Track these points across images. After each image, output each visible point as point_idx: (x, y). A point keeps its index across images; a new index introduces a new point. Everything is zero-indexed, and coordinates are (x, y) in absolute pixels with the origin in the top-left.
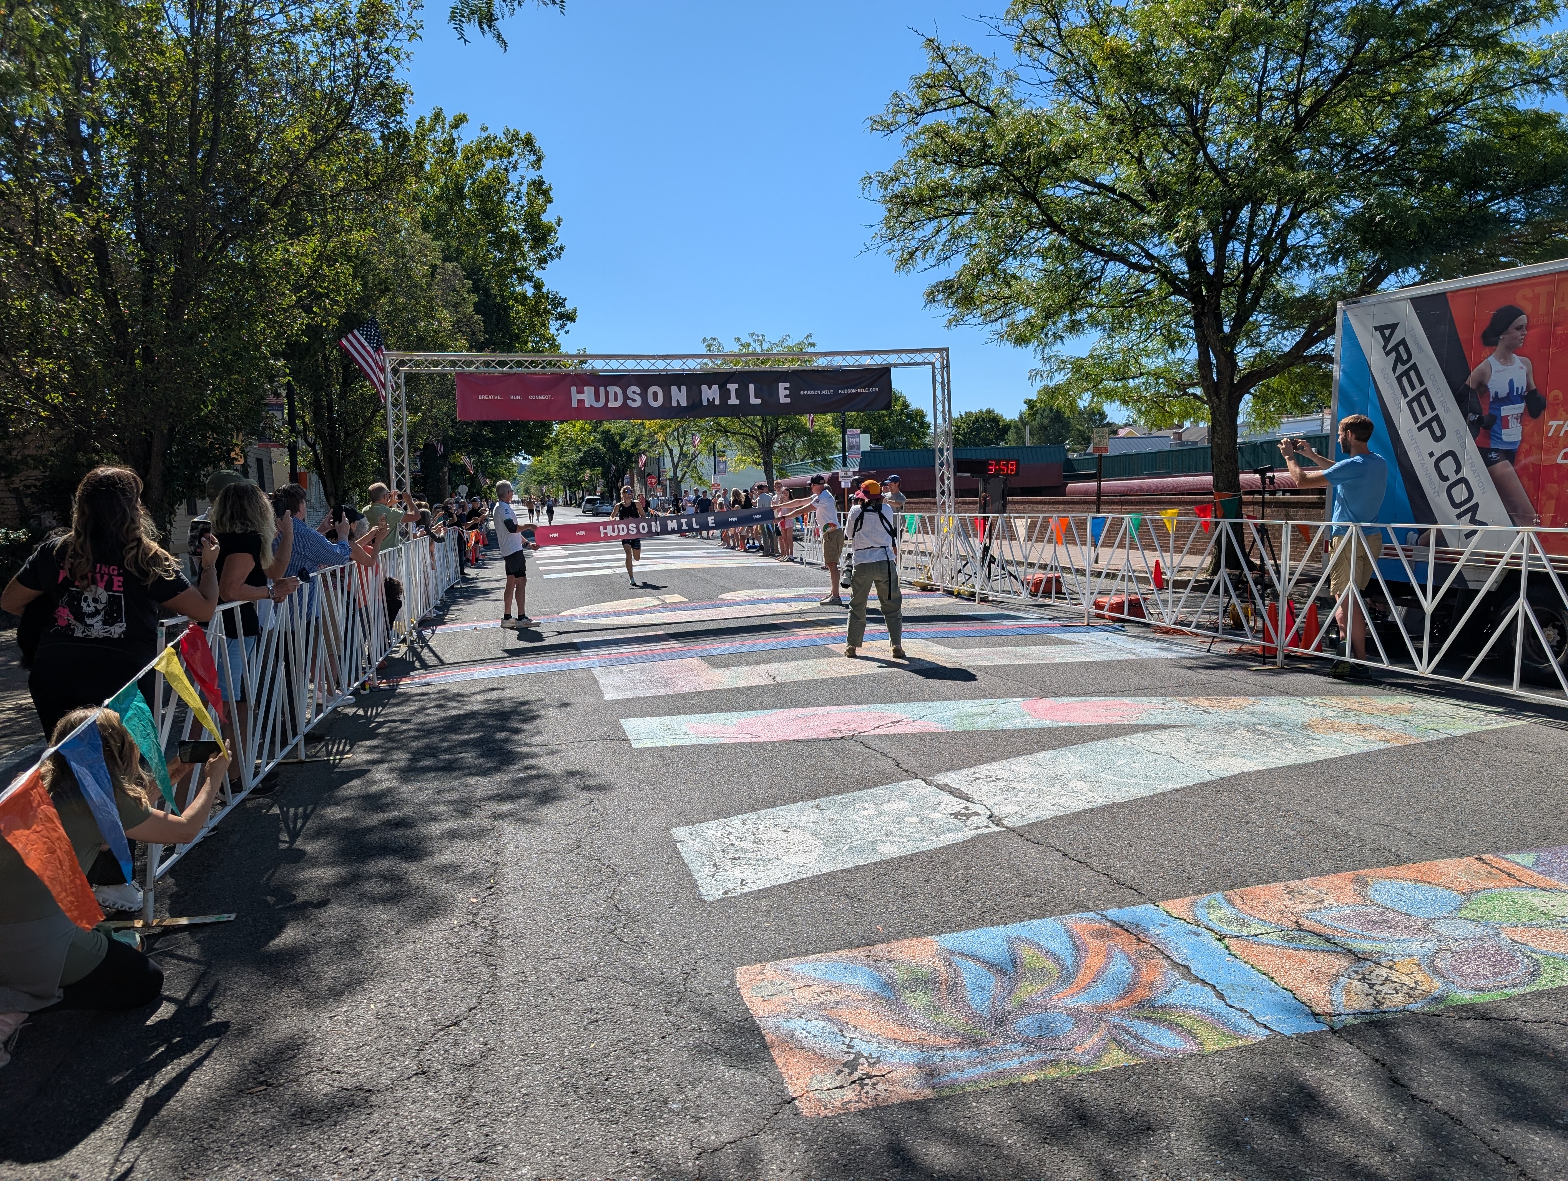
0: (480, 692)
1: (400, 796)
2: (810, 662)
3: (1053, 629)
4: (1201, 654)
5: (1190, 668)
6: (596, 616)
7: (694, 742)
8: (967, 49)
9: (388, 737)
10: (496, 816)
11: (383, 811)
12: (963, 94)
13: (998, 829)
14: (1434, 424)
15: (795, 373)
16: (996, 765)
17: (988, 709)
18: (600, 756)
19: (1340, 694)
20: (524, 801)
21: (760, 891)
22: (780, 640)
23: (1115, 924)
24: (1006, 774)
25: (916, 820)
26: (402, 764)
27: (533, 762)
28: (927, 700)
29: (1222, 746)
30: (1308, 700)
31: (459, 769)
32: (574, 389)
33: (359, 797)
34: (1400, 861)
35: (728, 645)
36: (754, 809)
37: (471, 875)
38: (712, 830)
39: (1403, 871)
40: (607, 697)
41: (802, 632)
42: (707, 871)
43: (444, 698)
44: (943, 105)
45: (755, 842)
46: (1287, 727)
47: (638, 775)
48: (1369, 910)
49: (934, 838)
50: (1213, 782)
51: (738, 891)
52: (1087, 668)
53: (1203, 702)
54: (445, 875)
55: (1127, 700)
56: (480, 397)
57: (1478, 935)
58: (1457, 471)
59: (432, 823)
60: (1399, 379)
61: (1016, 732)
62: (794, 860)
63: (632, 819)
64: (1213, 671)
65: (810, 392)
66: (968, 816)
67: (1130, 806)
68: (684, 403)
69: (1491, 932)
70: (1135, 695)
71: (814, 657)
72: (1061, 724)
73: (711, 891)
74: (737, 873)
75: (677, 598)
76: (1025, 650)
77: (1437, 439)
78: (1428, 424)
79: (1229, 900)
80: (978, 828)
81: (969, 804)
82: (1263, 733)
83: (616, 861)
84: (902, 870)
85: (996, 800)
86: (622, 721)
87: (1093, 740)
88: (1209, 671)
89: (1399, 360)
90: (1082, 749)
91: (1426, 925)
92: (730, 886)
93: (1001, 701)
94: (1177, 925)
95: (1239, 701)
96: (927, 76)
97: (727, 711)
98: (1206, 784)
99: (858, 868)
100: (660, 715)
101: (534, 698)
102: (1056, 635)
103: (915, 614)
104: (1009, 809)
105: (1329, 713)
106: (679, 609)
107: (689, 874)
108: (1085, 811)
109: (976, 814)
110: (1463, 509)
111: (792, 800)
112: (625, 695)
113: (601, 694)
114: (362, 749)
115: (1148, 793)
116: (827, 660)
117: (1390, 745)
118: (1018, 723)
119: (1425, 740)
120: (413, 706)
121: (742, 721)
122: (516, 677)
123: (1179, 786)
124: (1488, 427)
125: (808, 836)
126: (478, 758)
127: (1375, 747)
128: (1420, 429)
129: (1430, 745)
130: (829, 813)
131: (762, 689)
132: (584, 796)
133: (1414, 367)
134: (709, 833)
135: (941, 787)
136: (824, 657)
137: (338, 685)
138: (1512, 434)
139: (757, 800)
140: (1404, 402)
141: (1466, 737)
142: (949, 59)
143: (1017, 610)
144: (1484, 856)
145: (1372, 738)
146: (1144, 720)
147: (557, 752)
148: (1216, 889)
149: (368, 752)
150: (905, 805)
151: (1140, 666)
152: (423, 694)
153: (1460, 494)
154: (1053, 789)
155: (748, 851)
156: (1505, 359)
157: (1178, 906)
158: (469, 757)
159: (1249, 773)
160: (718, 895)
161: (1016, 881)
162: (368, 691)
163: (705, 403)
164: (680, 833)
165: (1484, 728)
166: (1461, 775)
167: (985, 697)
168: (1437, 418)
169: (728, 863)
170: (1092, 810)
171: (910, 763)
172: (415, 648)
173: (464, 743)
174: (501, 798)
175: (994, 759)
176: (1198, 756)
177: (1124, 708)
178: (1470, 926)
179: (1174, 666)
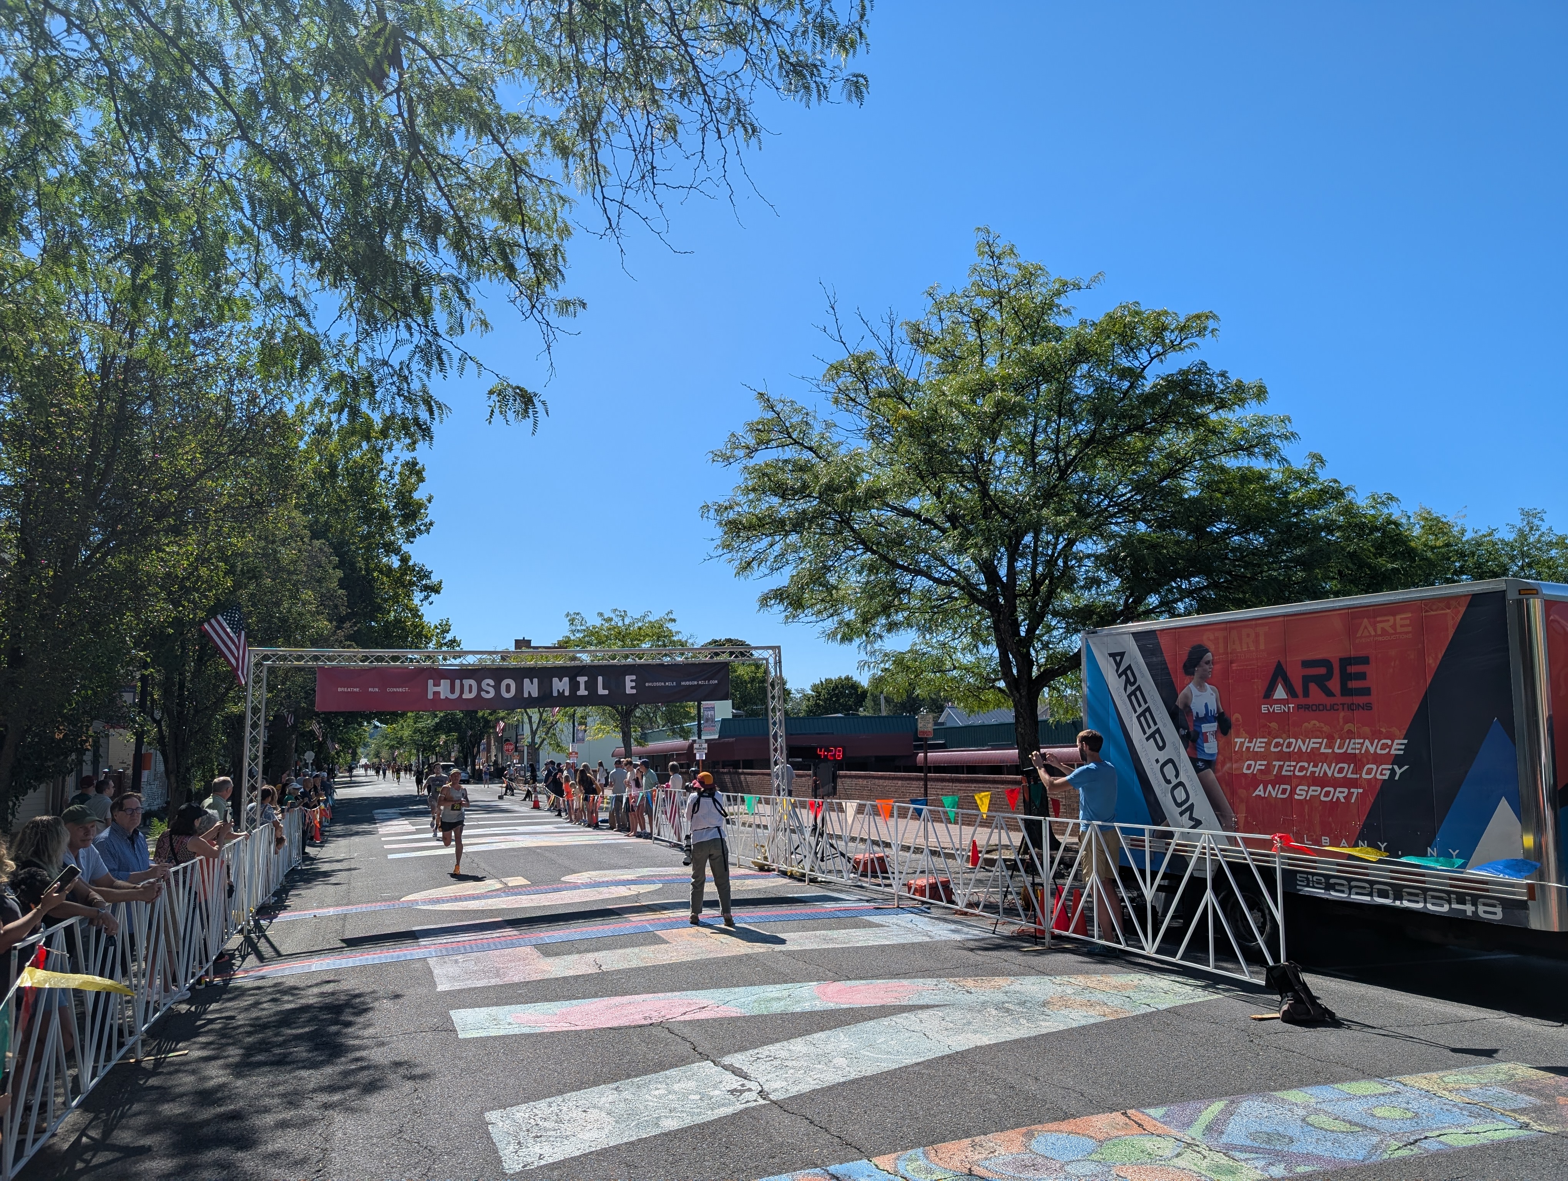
0: (317, 985)
1: (236, 1091)
2: (636, 950)
3: (868, 912)
4: (988, 935)
5: (972, 950)
6: (438, 901)
7: (517, 1031)
8: (792, 402)
9: (223, 1033)
10: (326, 1106)
11: (221, 1106)
12: (790, 437)
13: (762, 1102)
14: (1157, 736)
15: (641, 666)
16: (778, 1045)
17: (785, 993)
18: (427, 1047)
19: (1087, 973)
20: (352, 1091)
21: (553, 1164)
22: (611, 927)
23: (833, 1176)
24: (784, 1054)
25: (698, 1097)
26: (237, 1059)
27: (364, 1053)
28: (735, 986)
29: (969, 1023)
30: (1058, 979)
31: (293, 1062)
32: (431, 682)
33: (196, 1093)
34: (1066, 1116)
35: (561, 933)
36: (561, 1092)
37: (301, 1160)
38: (521, 1113)
39: (1064, 1126)
40: (440, 988)
41: (635, 918)
42: (511, 1148)
43: (279, 992)
44: (774, 444)
45: (556, 1122)
46: (1029, 1005)
47: (461, 1064)
48: (1026, 1157)
49: (709, 1112)
50: (948, 1056)
51: (536, 1164)
52: (883, 951)
53: (970, 983)
54: (278, 1161)
55: (905, 982)
56: (339, 689)
57: (1095, 1172)
58: (1177, 776)
59: (266, 1115)
60: (1129, 697)
61: (803, 1014)
62: (587, 1136)
63: (451, 1106)
64: (990, 953)
65: (655, 684)
66: (742, 1092)
67: (875, 1079)
68: (535, 694)
69: (1106, 1169)
70: (915, 977)
71: (642, 945)
72: (843, 1006)
73: (512, 1164)
74: (537, 1149)
75: (520, 881)
76: (834, 934)
77: (1161, 749)
78: (1152, 736)
79: (925, 1154)
80: (748, 1102)
81: (746, 1082)
82: (1008, 1010)
83: (434, 1143)
84: (676, 1141)
85: (770, 1076)
86: (452, 1012)
87: (865, 1020)
88: (986, 953)
89: (1127, 681)
90: (853, 1028)
91: (1062, 1167)
92: (530, 1160)
93: (799, 985)
94: (879, 1175)
95: (1000, 981)
96: (758, 423)
97: (551, 1001)
98: (943, 1058)
99: (640, 1140)
100: (488, 1005)
101: (370, 990)
102: (867, 918)
103: (746, 896)
104: (777, 1085)
105: (1069, 991)
106: (520, 894)
107: (496, 1151)
108: (839, 1084)
109: (750, 1090)
110: (1184, 807)
111: (596, 1084)
112: (457, 986)
113: (435, 985)
114: (198, 1046)
115: (895, 1066)
116: (652, 948)
117: (1104, 1019)
118: (807, 1006)
119: (1134, 1014)
120: (248, 1001)
121: (564, 1010)
122: (353, 968)
123: (920, 1060)
124: (1194, 741)
125: (604, 1114)
126: (309, 1051)
127: (1092, 1021)
128: (1148, 739)
129: (1136, 1018)
130: (626, 1094)
131: (586, 978)
132: (409, 1085)
133: (1139, 688)
134: (519, 1115)
135: (725, 1068)
136: (651, 944)
137: (174, 980)
138: (1211, 747)
139: (565, 1085)
140: (1134, 716)
141: (1168, 1010)
142: (777, 409)
143: (841, 891)
144: (1129, 1112)
145: (1093, 1013)
146: (915, 1001)
147: (389, 1043)
148: (920, 1145)
149: (203, 1048)
150: (692, 1084)
151: (929, 949)
152: (259, 988)
153: (1180, 795)
154: (819, 1066)
155: (549, 1130)
156: (1201, 687)
157: (885, 1161)
158: (301, 1051)
159: (981, 1047)
160: (518, 1168)
161: (766, 1145)
162: (203, 986)
163: (555, 694)
164: (492, 1116)
165: (1185, 1002)
166: (1147, 1044)
167: (786, 982)
168: (1158, 731)
169: (531, 1141)
170: (845, 1083)
171: (705, 1046)
172: (251, 938)
173: (297, 1037)
174: (332, 1089)
175: (777, 1040)
176: (946, 1033)
177: (901, 989)
178: (1092, 1166)
179: (960, 948)
